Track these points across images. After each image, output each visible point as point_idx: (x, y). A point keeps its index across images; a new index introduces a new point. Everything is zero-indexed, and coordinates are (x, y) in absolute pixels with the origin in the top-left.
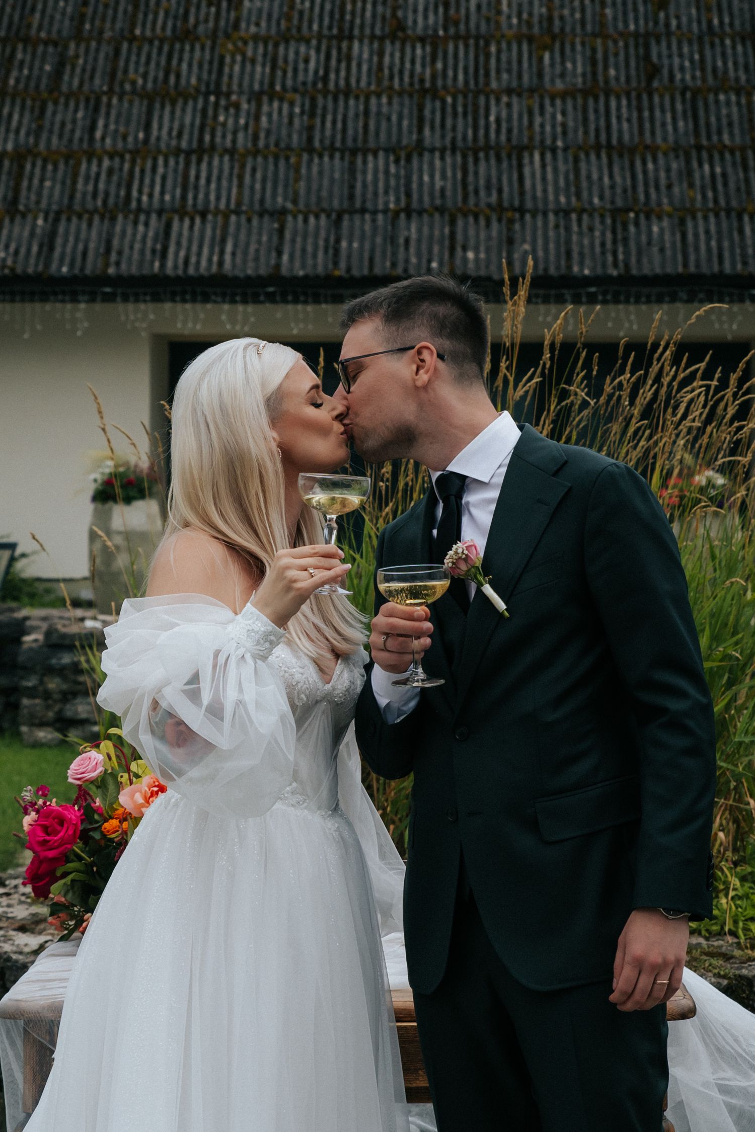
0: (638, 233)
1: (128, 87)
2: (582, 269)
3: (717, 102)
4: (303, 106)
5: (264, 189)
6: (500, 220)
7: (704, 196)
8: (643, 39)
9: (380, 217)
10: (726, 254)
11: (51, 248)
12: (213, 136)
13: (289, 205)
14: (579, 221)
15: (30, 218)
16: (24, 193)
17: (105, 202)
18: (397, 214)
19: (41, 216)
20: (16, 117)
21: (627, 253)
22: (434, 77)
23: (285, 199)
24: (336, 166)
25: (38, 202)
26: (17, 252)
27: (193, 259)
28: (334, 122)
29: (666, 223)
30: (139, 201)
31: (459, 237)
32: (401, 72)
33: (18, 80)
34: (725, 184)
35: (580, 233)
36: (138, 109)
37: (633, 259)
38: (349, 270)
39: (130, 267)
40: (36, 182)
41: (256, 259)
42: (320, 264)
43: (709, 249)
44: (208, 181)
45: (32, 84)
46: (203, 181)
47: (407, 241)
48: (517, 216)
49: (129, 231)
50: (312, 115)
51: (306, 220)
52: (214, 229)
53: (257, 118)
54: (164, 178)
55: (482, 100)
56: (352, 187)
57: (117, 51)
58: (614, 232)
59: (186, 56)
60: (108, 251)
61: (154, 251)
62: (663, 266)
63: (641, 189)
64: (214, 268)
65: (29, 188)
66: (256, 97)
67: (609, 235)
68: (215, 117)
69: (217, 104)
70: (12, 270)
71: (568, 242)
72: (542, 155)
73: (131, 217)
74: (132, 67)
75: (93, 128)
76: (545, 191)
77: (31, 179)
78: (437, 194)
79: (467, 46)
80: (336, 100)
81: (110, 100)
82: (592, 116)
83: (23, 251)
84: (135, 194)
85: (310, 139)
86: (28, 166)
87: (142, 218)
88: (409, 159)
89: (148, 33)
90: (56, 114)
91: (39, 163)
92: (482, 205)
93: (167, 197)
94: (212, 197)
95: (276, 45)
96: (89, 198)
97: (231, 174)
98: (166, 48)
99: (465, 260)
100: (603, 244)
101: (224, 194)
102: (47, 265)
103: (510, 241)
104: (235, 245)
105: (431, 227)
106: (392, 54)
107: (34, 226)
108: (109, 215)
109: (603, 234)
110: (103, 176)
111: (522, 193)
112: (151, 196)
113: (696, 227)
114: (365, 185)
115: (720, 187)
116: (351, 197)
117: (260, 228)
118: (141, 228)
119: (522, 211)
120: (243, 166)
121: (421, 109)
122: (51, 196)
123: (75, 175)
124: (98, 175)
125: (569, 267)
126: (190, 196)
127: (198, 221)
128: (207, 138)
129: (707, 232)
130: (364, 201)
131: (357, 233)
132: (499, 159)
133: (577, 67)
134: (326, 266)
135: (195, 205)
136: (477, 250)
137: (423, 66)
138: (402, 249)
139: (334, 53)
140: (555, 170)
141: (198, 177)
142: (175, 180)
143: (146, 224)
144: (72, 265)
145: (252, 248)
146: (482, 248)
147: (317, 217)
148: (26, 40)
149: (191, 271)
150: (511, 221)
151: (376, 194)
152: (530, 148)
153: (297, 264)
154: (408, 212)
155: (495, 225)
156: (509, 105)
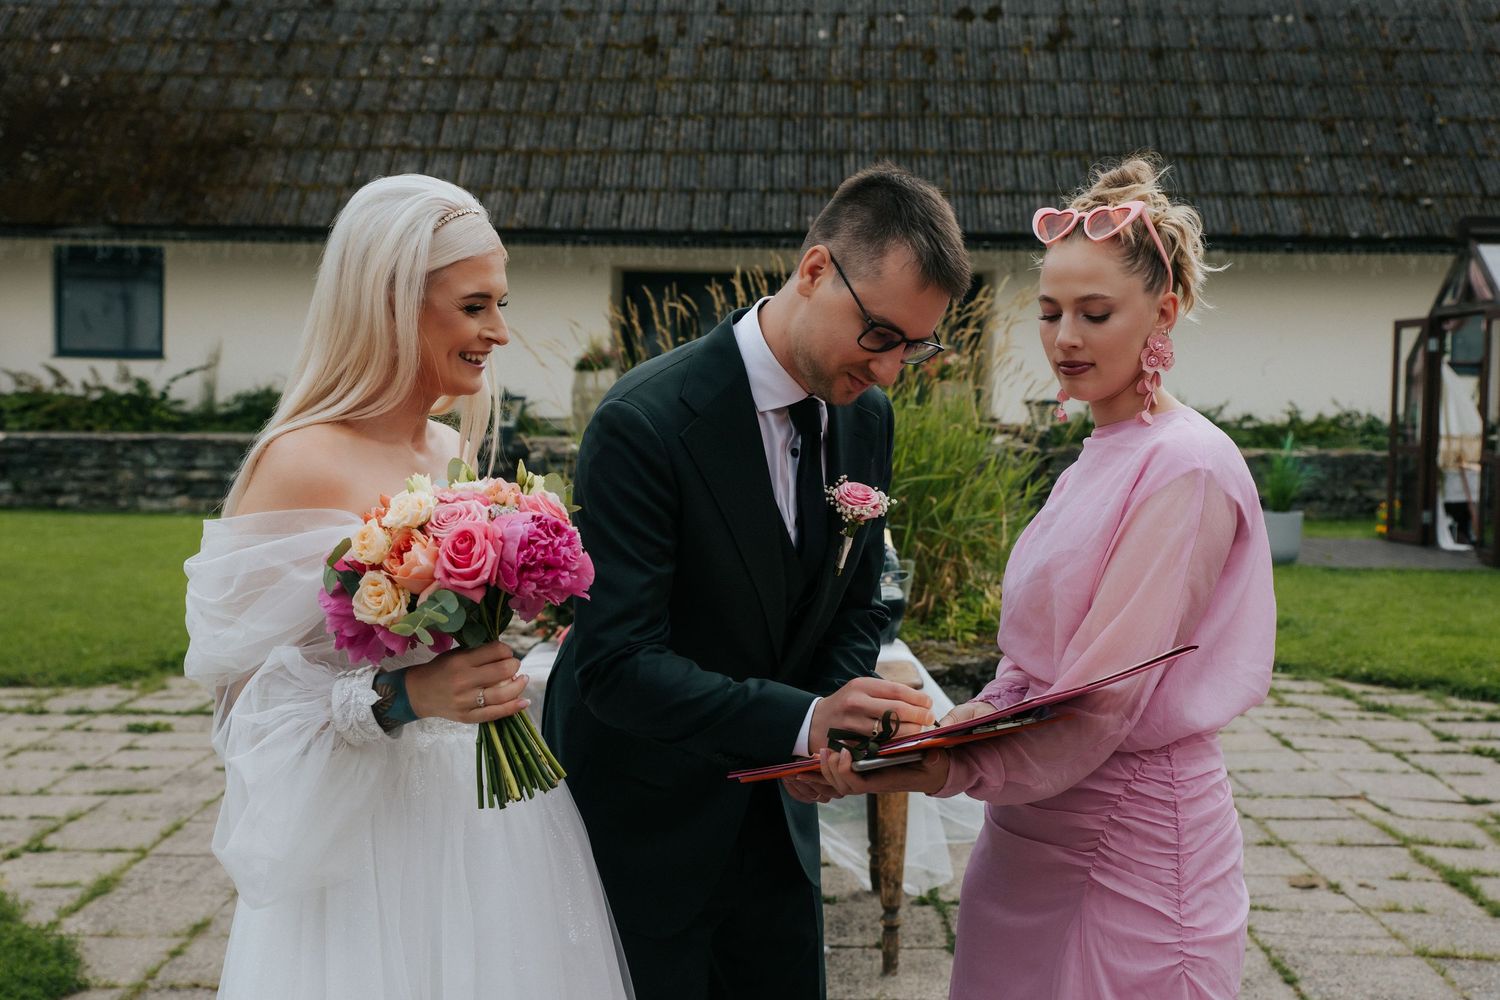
1: (597, 110)
3: (965, 125)
4: (707, 123)
5: (682, 176)
7: (956, 184)
8: (920, 84)
9: (754, 194)
12: (650, 142)
13: (698, 186)
15: (535, 193)
16: (532, 177)
17: (582, 183)
18: (765, 192)
19: (542, 191)
20: (527, 128)
22: (789, 106)
23: (695, 182)
24: (727, 162)
25: (540, 183)
26: (527, 214)
27: (638, 219)
28: (726, 134)
30: (604, 182)
31: (804, 207)
32: (769, 102)
33: (528, 105)
36: (603, 124)
38: (735, 227)
39: (598, 224)
40: (539, 169)
41: (677, 219)
42: (717, 223)
44: (647, 171)
45: (537, 107)
46: (644, 171)
47: (771, 210)
49: (598, 201)
50: (713, 129)
51: (708, 196)
52: (651, 201)
53: (678, 131)
54: (620, 168)
55: (818, 122)
56: (737, 174)
57: (591, 87)
59: (634, 90)
64: (651, 225)
65: (535, 174)
66: (678, 117)
68: (652, 130)
69: (653, 123)
72: (856, 157)
73: (599, 192)
74: (600, 97)
75: (575, 135)
77: (536, 168)
79: (809, 87)
80: (727, 120)
81: (586, 118)
82: (886, 131)
83: (532, 213)
84: (601, 178)
85: (711, 145)
86: (535, 160)
87: (606, 193)
88: (772, 158)
89: (610, 77)
90: (553, 127)
91: (541, 158)
92: (818, 187)
94: (650, 181)
95: (690, 85)
96: (573, 180)
97: (661, 167)
98: (621, 85)
101: (657, 178)
102: (546, 222)
106: (763, 91)
107: (538, 198)
108: (585, 190)
110: (582, 167)
112: (611, 179)
114: (745, 174)
117: (679, 201)
118: (605, 200)
120: (669, 160)
121: (780, 126)
122: (549, 179)
123: (564, 165)
124: (578, 166)
126: (636, 179)
127: (641, 195)
128: (647, 143)
130: (744, 184)
132: (828, 159)
133: (878, 101)
134: (720, 225)
135: (638, 185)
137: (782, 99)
138: (767, 214)
139: (727, 90)
142: (627, 170)
143: (608, 198)
144: (562, 222)
147: (715, 194)
148: (534, 80)
149: (637, 226)
151: (752, 179)
152: (847, 152)
154: (772, 191)
156: (836, 125)
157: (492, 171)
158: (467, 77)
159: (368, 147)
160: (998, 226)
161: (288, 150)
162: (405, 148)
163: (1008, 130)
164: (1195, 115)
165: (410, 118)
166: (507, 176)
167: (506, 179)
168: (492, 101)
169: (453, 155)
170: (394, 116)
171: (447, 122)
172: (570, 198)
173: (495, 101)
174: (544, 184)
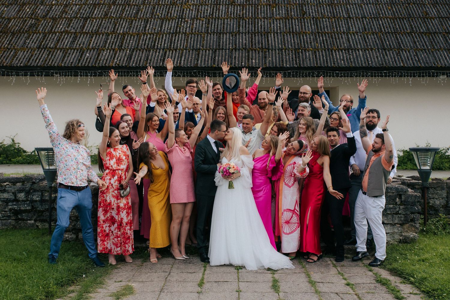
0: (303, 55)
1: (157, 17)
2: (286, 65)
3: (323, 21)
4: (206, 21)
5: (194, 43)
6: (262, 52)
7: (321, 45)
8: (301, 5)
9: (227, 50)
10: (329, 61)
11: (131, 59)
12: (180, 29)
13: (201, 48)
14: (285, 52)
15: (125, 51)
16: (124, 44)
17: (147, 46)
18: (232, 50)
19: (129, 50)
20: (124, 24)
21: (300, 61)
22: (243, 14)
23: (200, 46)
24: (215, 37)
25: (128, 47)
26: (120, 60)
28: (215, 26)
29: (310, 52)
30: (157, 46)
31: (250, 56)
32: (234, 13)
33: (126, 15)
34: (327, 42)
35: (286, 55)
36: (159, 22)
37: (302, 62)
40: (128, 41)
41: (191, 62)
43: (323, 60)
44: (178, 41)
45: (130, 16)
46: (176, 41)
47: (235, 57)
48: (267, 50)
49: (154, 54)
50: (209, 24)
51: (206, 52)
52: (179, 54)
53: (193, 24)
54: (165, 40)
55: (257, 20)
56: (219, 43)
57: (154, 8)
58: (295, 55)
59: (174, 9)
60: (147, 60)
61: (161, 60)
62: (310, 64)
63: (303, 43)
64: (178, 65)
65: (126, 43)
66: (192, 19)
67: (294, 56)
68: (181, 24)
69: (181, 21)
70: (118, 65)
71: (282, 57)
72: (274, 34)
73: (155, 50)
74: (158, 12)
75: (146, 27)
76: (275, 44)
77: (126, 40)
78: (244, 45)
79: (252, 7)
80: (215, 20)
81: (151, 20)
82: (287, 24)
83: (122, 59)
84: (156, 44)
85: (208, 30)
86: (126, 37)
87: (158, 51)
88: (236, 35)
89: (163, 3)
90: (136, 23)
91: (129, 36)
92: (257, 48)
93: (166, 45)
94: (179, 45)
95: (199, 6)
96: (143, 45)
97: (184, 39)
98: (168, 7)
99: (252, 62)
100: (292, 58)
101: (182, 44)
102: (129, 64)
103: (265, 57)
104: (185, 58)
105: (242, 54)
106: (231, 9)
107: (126, 53)
108: (148, 50)
109: (292, 55)
110: (148, 40)
111: (268, 45)
112: (161, 45)
113: (319, 54)
114: (223, 42)
115: (325, 43)
116: (219, 45)
117: (192, 54)
118: (157, 53)
119: (269, 49)
120: (188, 37)
121: (239, 23)
122: (132, 44)
123: (140, 39)
124: (146, 39)
125: (283, 65)
126: (172, 45)
127: (174, 51)
128: (178, 30)
129: (322, 55)
130: (223, 47)
131: (221, 55)
132: (261, 36)
133: (283, 12)
134: (211, 64)
135: (173, 47)
136: (255, 60)
137: (240, 12)
138: (234, 59)
139: (215, 8)
140: (278, 38)
141: (175, 40)
142: (168, 41)
143: (159, 53)
144: (136, 64)
145: (190, 60)
146: (257, 59)
147: (209, 51)
148: (129, 5)
150: (266, 52)
151: (226, 45)
152: (270, 33)
153: (203, 63)
154: (235, 49)
155: (261, 53)
156: (264, 22)
157: (106, 42)
158: (99, 4)
159: (50, 32)
160: (343, 64)
161: (13, 34)
162: (67, 32)
163: (343, 23)
164: (426, 17)
165: (72, 20)
166: (112, 44)
167: (112, 45)
168: (110, 13)
169: (89, 35)
170: (65, 19)
171: (88, 22)
172: (141, 53)
173: (111, 13)
174: (129, 47)
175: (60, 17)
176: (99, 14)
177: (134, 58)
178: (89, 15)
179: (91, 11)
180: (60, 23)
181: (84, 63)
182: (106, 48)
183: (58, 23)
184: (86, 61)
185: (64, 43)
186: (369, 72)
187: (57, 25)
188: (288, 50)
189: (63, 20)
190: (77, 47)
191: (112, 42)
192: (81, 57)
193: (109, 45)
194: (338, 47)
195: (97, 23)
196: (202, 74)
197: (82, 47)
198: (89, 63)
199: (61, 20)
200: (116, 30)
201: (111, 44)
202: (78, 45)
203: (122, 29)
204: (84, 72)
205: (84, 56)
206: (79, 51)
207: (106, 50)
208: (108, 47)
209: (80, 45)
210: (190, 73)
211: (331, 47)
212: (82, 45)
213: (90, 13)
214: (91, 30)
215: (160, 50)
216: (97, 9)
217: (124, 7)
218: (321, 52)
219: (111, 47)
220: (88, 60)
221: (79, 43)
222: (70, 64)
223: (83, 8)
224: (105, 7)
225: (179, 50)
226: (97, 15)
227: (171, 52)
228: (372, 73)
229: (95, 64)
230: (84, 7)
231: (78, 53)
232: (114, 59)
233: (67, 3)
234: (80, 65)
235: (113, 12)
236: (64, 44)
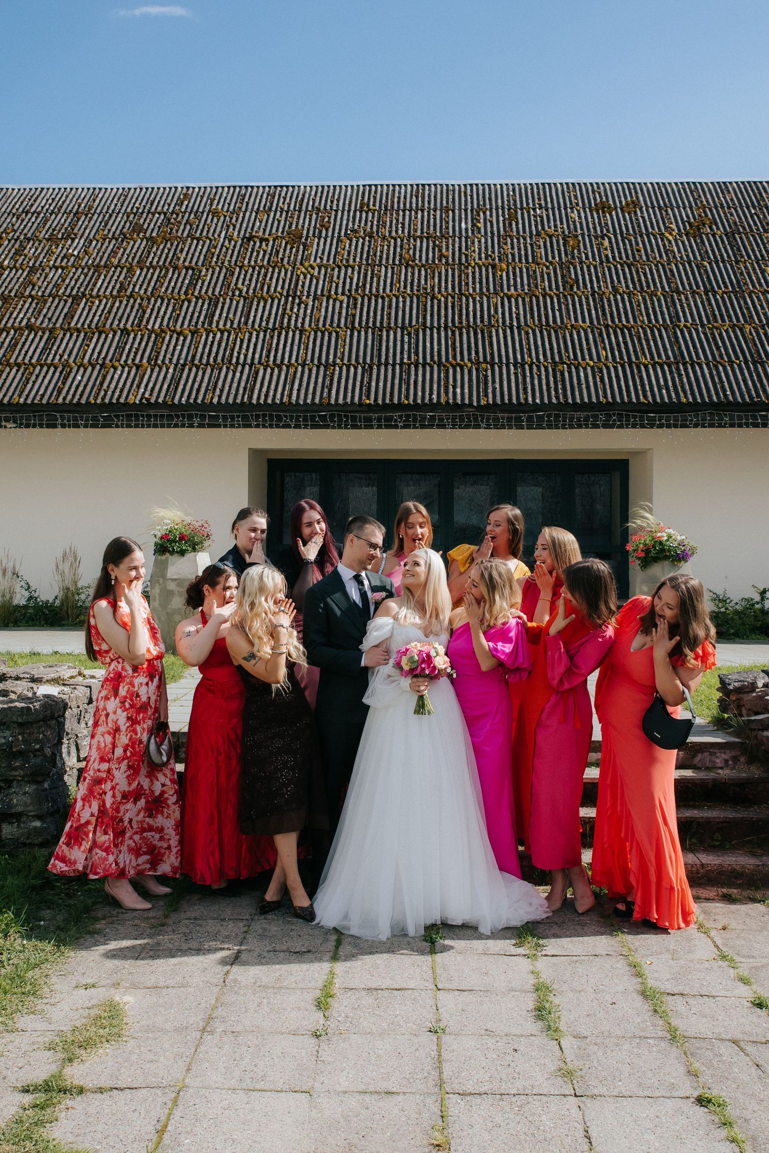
0: (571, 378)
1: (237, 293)
2: (534, 399)
3: (616, 300)
4: (348, 303)
5: (321, 351)
6: (477, 369)
7: (613, 355)
8: (565, 266)
10: (632, 390)
11: (177, 387)
12: (289, 320)
13: (338, 361)
14: (531, 369)
17: (215, 360)
18: (409, 365)
19: (172, 367)
20: (163, 309)
21: (565, 389)
22: (433, 288)
23: (334, 357)
24: (369, 338)
25: (171, 359)
27: (271, 393)
28: (368, 312)
29: (589, 371)
30: (238, 358)
31: (451, 379)
32: (412, 284)
34: (626, 348)
35: (531, 378)
40: (171, 346)
41: (314, 393)
42: (357, 396)
43: (619, 387)
45: (176, 291)
47: (415, 382)
48: (489, 366)
50: (355, 308)
52: (286, 375)
53: (318, 310)
54: (256, 345)
55: (464, 299)
56: (380, 350)
57: (232, 273)
58: (555, 377)
59: (276, 275)
60: (214, 388)
61: (245, 389)
62: (590, 397)
63: (571, 351)
64: (285, 399)
66: (318, 298)
67: (552, 379)
68: (292, 310)
69: (293, 302)
70: (148, 400)
71: (525, 383)
72: (504, 331)
73: (232, 367)
74: (241, 281)
76: (507, 351)
78: (436, 354)
79: (453, 270)
80: (369, 300)
81: (225, 299)
82: (535, 308)
84: (236, 354)
85: (353, 323)
87: (240, 368)
88: (416, 333)
89: (253, 263)
90: (189, 308)
91: (175, 335)
92: (466, 361)
93: (256, 356)
94: (286, 356)
95: (333, 269)
96: (205, 356)
97: (300, 342)
98: (263, 271)
99: (454, 394)
100: (548, 385)
101: (294, 354)
102: (172, 397)
103: (486, 382)
104: (300, 385)
105: (432, 374)
106: (406, 274)
108: (217, 367)
109: (548, 379)
110: (216, 344)
111: (492, 354)
113: (610, 374)
114: (388, 348)
115: (624, 350)
116: (379, 356)
117: (317, 374)
118: (238, 375)
119: (492, 365)
120: (308, 338)
121: (425, 305)
122: (180, 355)
123: (197, 343)
124: (213, 342)
125: (526, 398)
126: (272, 355)
128: (286, 321)
129: (618, 378)
131: (382, 377)
132: (476, 333)
134: (360, 397)
135: (274, 361)
136: (463, 388)
137: (426, 281)
138: (412, 387)
139: (369, 273)
140: (513, 339)
141: (278, 344)
142: (263, 345)
144: (189, 397)
145: (311, 388)
146: (466, 386)
148: (175, 267)
150: (486, 370)
151: (395, 354)
152: (495, 326)
153: (341, 397)
154: (417, 364)
155: (475, 372)
156: (481, 302)
157: (122, 349)
158: (108, 266)
160: (665, 396)
162: (34, 328)
163: (662, 305)
165: (45, 302)
166: (136, 353)
167: (135, 356)
168: (131, 286)
169: (82, 334)
170: (30, 300)
171: (82, 305)
172: (200, 373)
173: (134, 286)
174: (174, 361)
175: (20, 295)
176: (107, 288)
177: (185, 385)
178: (85, 290)
179: (89, 282)
180: (19, 307)
181: (69, 397)
182: (122, 362)
183: (15, 308)
184: (76, 391)
185: (27, 352)
186: (725, 415)
187: (11, 314)
188: (537, 366)
189: (25, 302)
190: (56, 360)
191: (134, 350)
192: (64, 383)
193: (128, 356)
194: (652, 358)
195: (102, 307)
196: (340, 420)
197: (67, 361)
198: (81, 396)
199: (22, 302)
200: (144, 322)
201: (132, 354)
202: (58, 357)
203: (159, 320)
204: (69, 418)
205: (70, 379)
206: (59, 370)
207: (120, 368)
208: (126, 361)
209: (61, 356)
210: (313, 418)
211: (637, 358)
212: (66, 357)
213: (87, 286)
214: (88, 322)
215: (243, 366)
216: (102, 277)
217: (163, 272)
218: (612, 370)
219: (133, 360)
220: (81, 389)
221: (60, 351)
222: (38, 398)
223: (71, 274)
224: (121, 272)
225: (288, 367)
226: (102, 290)
227: (269, 370)
228: (732, 419)
229: (96, 398)
230: (74, 274)
231: (57, 374)
232: (139, 387)
233: (37, 265)
234: (60, 400)
235: (140, 283)
236: (25, 355)
